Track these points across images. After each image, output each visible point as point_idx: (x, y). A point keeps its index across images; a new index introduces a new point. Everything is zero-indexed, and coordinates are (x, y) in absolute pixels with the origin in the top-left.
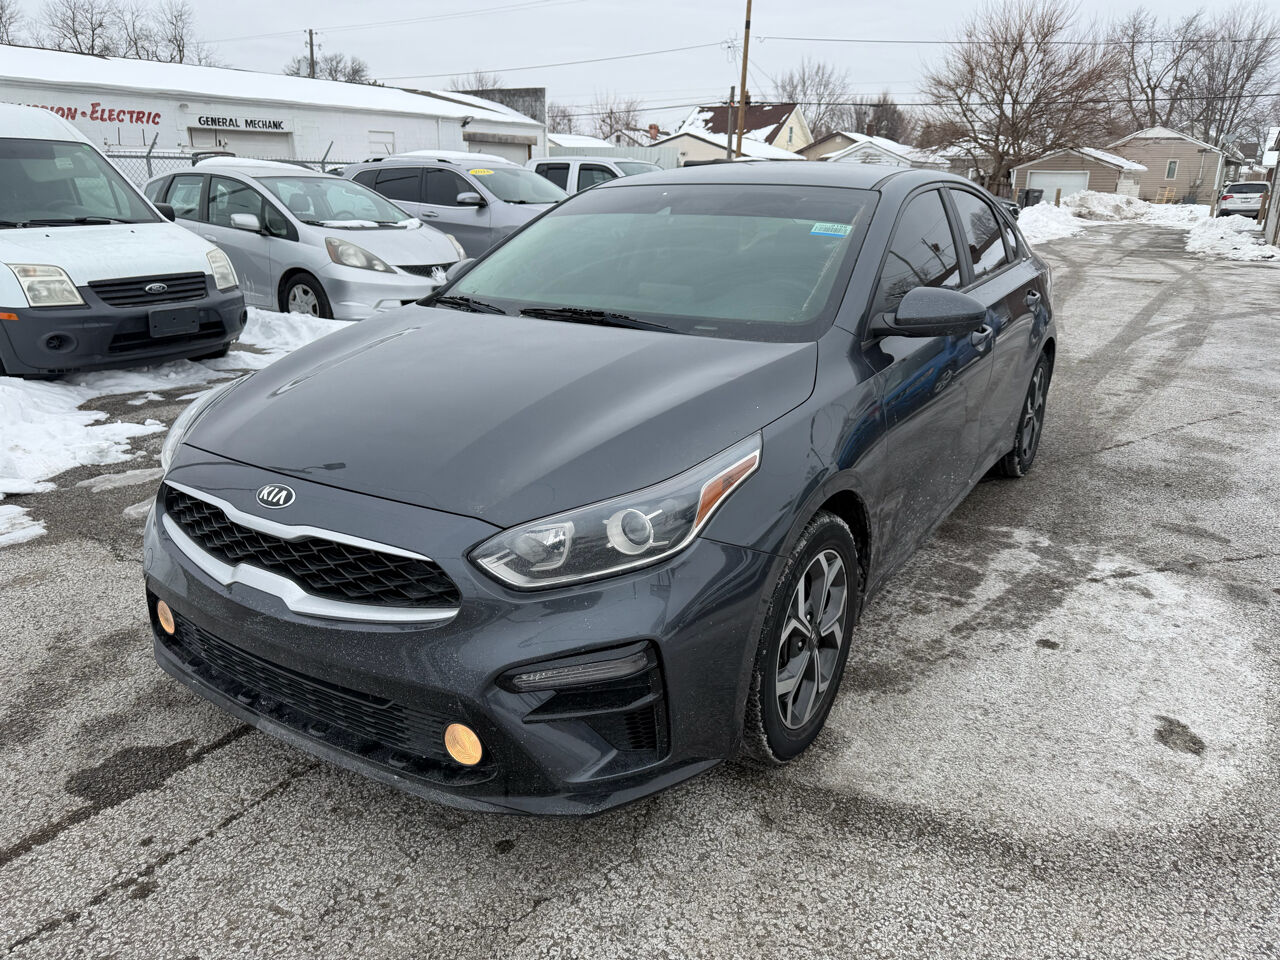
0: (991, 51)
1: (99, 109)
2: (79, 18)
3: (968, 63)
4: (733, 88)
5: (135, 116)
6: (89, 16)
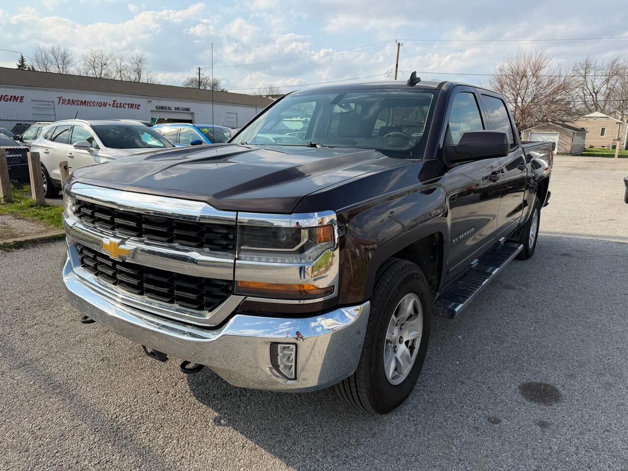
0: (512, 77)
1: (116, 103)
2: (97, 61)
3: (500, 82)
5: (130, 105)
6: (101, 60)
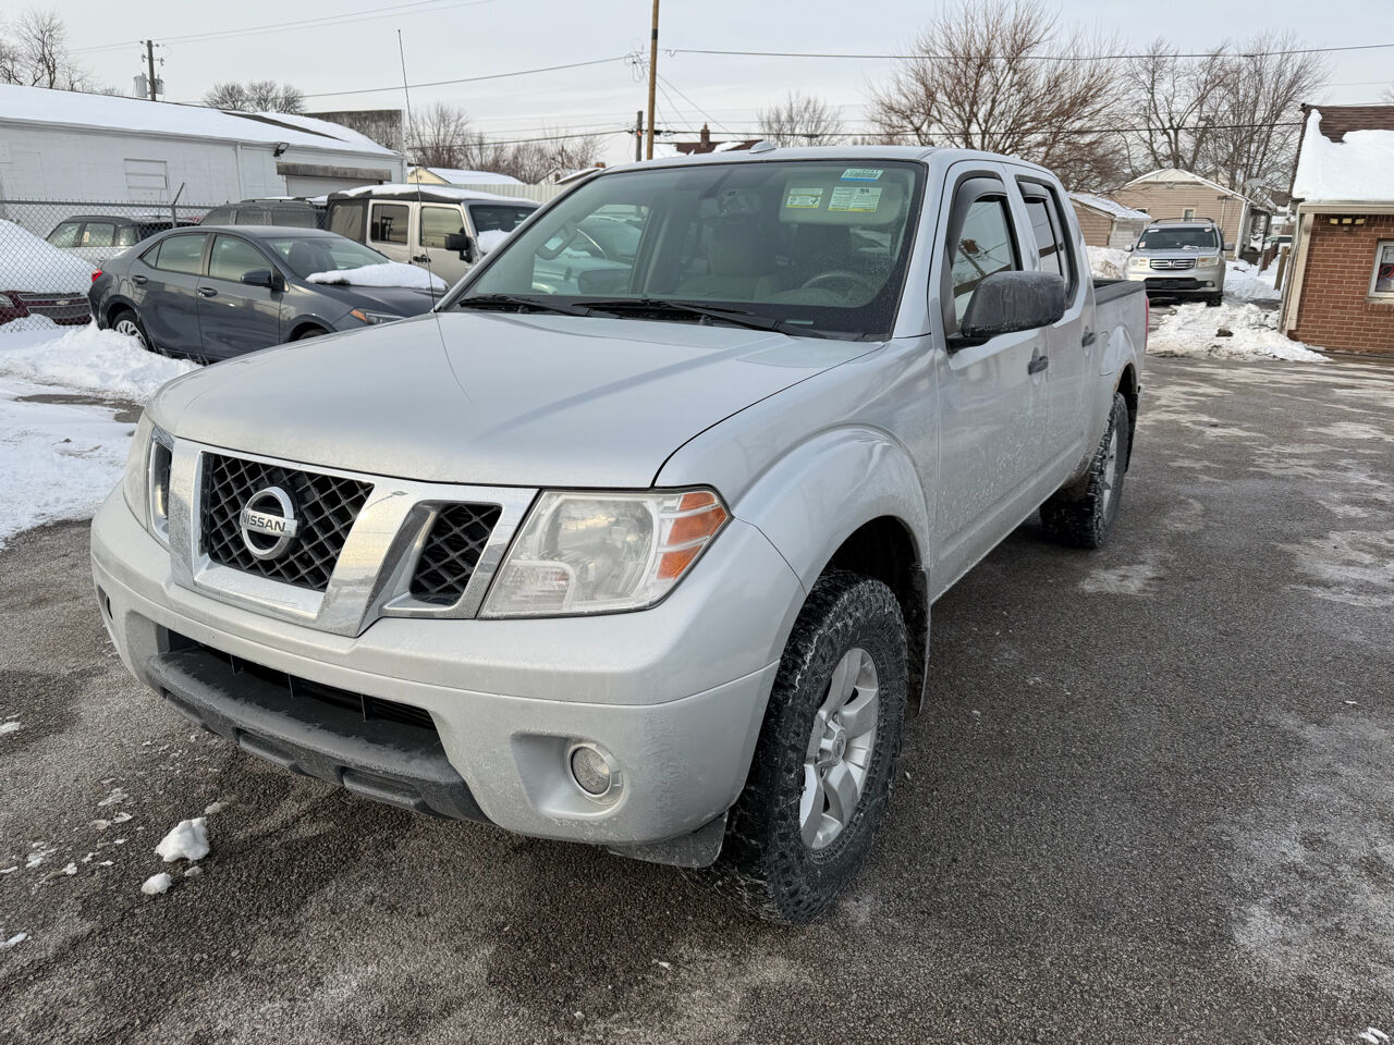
3: (925, 84)
4: (640, 114)
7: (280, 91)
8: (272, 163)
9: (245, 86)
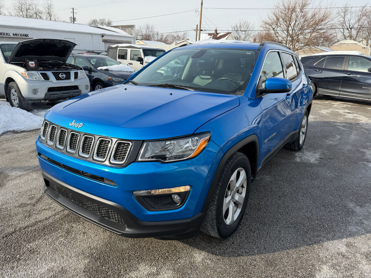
2: (23, 7)
4: (197, 25)
6: (25, 6)
7: (107, 21)
8: (101, 39)
9: (98, 19)
